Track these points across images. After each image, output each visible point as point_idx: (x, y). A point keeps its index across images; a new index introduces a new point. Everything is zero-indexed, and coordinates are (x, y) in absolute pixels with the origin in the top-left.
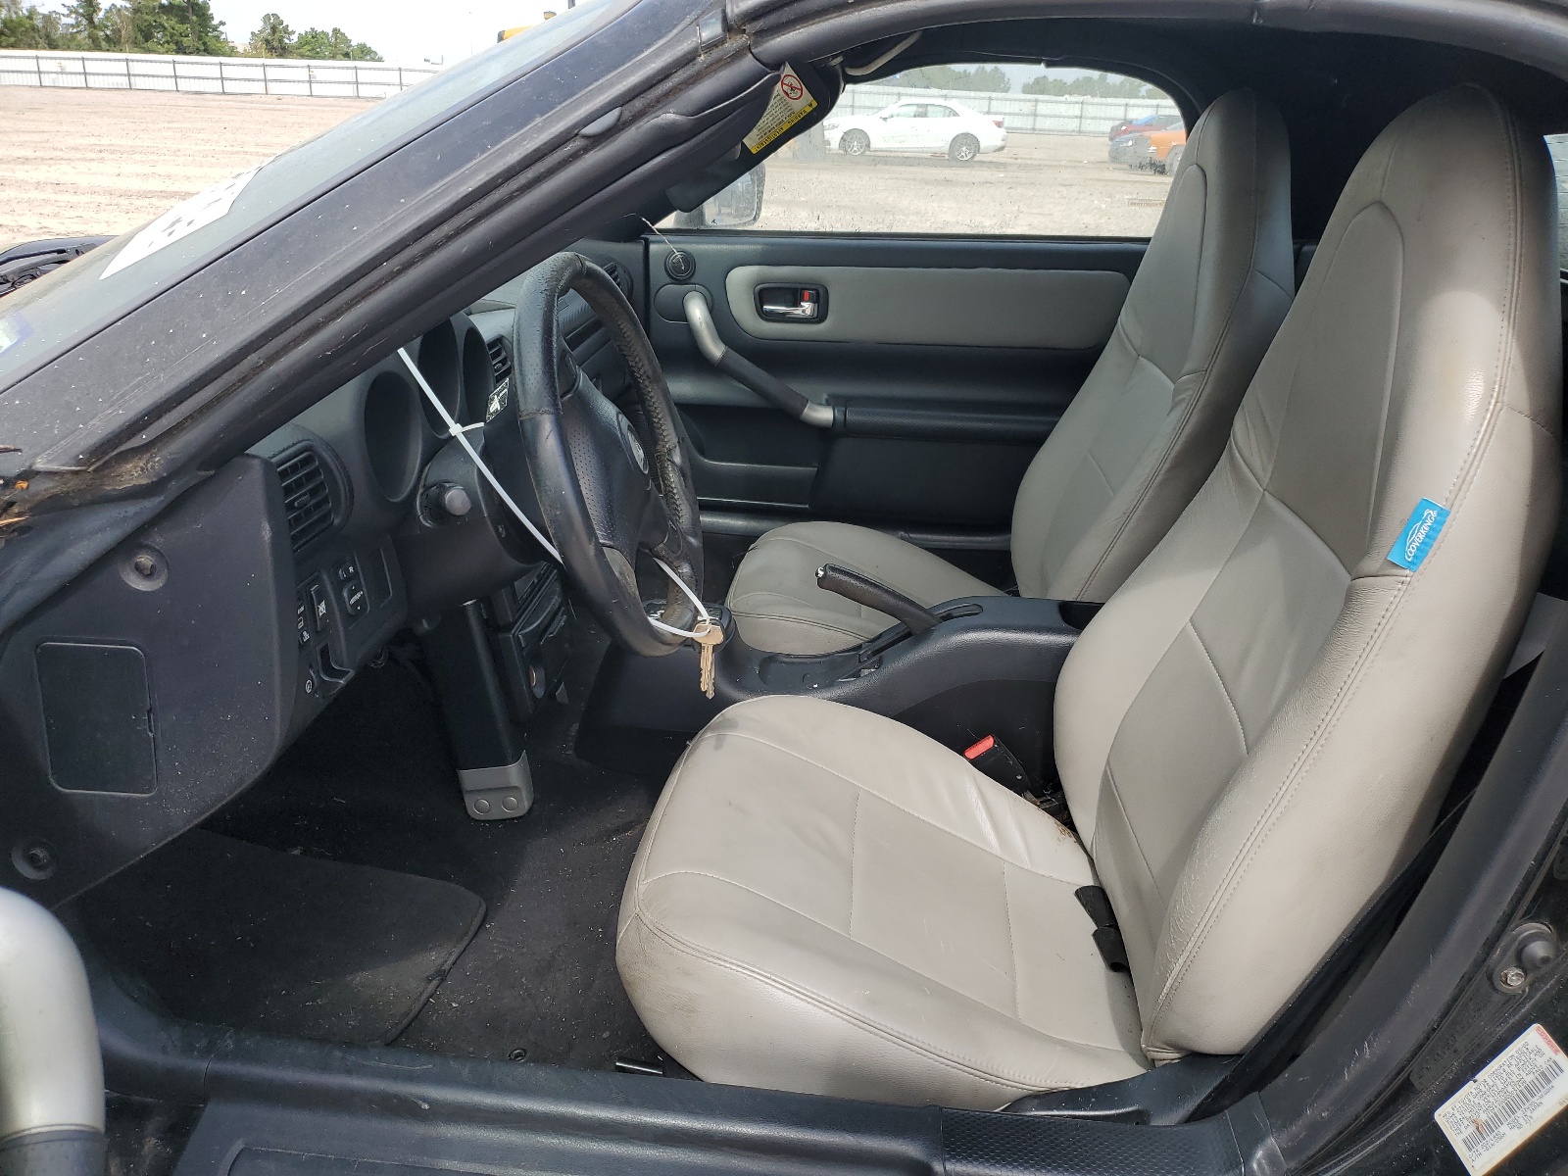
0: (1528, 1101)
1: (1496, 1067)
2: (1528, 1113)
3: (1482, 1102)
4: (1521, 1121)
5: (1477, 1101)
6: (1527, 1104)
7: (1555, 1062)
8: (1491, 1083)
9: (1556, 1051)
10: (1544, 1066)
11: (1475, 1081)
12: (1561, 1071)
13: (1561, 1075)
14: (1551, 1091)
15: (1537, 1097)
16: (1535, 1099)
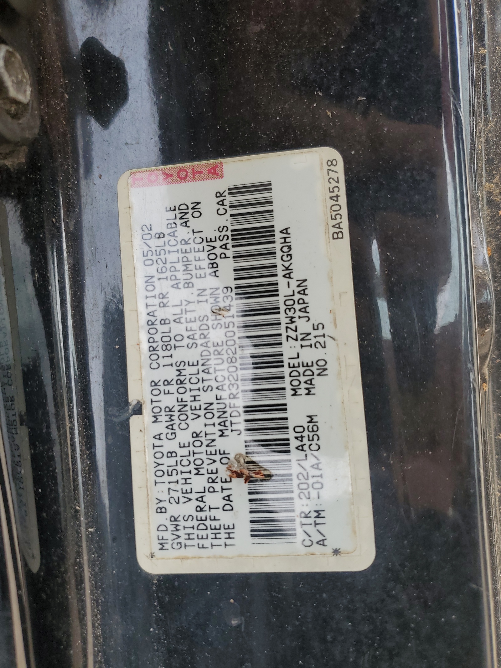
0: (275, 310)
1: (144, 337)
2: (303, 326)
3: (197, 425)
4: (308, 355)
5: (184, 437)
6: (282, 318)
7: (234, 191)
8: (171, 374)
9: (215, 173)
10: (226, 220)
11: (138, 410)
12: (266, 187)
13: (275, 194)
14: (293, 240)
15: (282, 282)
16: (283, 290)
